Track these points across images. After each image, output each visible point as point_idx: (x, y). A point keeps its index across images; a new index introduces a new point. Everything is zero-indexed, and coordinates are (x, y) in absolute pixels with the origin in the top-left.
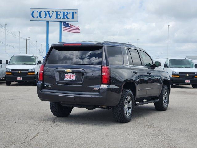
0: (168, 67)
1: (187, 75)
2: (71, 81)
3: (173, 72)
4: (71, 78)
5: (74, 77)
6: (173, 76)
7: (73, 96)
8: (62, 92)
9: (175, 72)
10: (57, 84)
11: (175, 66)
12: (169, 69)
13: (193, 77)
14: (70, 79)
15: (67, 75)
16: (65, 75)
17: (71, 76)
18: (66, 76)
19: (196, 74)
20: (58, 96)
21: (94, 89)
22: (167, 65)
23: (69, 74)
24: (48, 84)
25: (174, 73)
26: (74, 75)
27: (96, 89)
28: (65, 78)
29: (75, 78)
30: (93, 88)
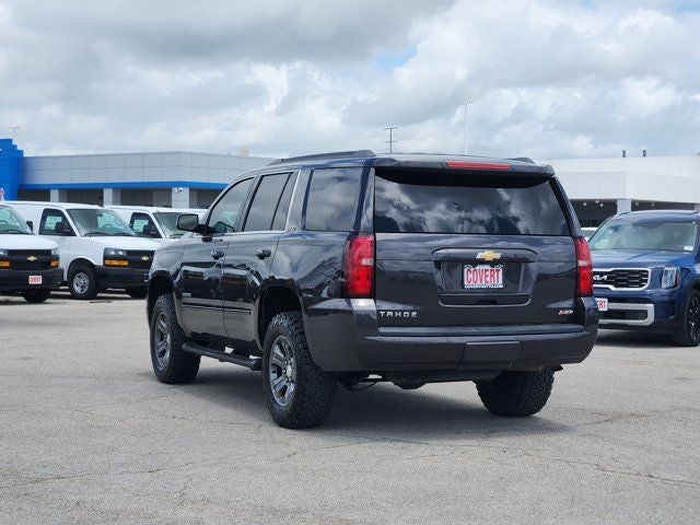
4: (488, 279)
5: (496, 276)
7: (515, 340)
8: (473, 330)
10: (441, 304)
14: (484, 285)
15: (472, 269)
16: (466, 270)
17: (488, 273)
18: (470, 276)
20: (464, 346)
21: (561, 312)
23: (479, 267)
24: (399, 307)
26: (498, 271)
27: (567, 312)
28: (466, 282)
29: (501, 281)
30: (559, 310)
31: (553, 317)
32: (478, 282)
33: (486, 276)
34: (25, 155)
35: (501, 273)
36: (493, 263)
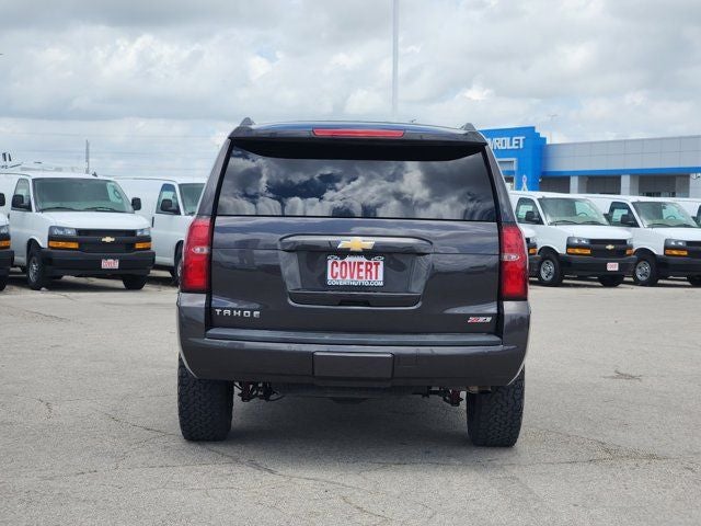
0: (29, 208)
1: (108, 239)
2: (361, 288)
3: (51, 227)
4: (362, 274)
5: (373, 270)
6: (53, 244)
7: (385, 352)
8: (327, 337)
9: (62, 229)
10: (291, 302)
11: (58, 205)
12: (34, 214)
13: (130, 247)
14: (355, 282)
15: (339, 262)
16: (330, 262)
17: (363, 267)
18: (337, 270)
19: (139, 234)
20: (312, 354)
21: (472, 319)
22: (26, 202)
23: (348, 259)
25: (56, 232)
26: (377, 264)
27: (481, 320)
28: (329, 277)
29: (381, 277)
30: (468, 316)
31: (461, 326)
32: (348, 278)
33: (360, 270)
34: (548, 142)
35: (381, 267)
36: (367, 253)
